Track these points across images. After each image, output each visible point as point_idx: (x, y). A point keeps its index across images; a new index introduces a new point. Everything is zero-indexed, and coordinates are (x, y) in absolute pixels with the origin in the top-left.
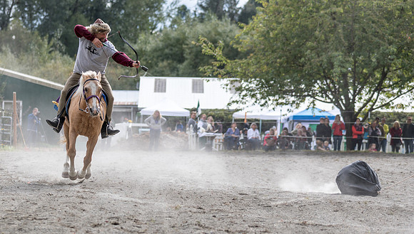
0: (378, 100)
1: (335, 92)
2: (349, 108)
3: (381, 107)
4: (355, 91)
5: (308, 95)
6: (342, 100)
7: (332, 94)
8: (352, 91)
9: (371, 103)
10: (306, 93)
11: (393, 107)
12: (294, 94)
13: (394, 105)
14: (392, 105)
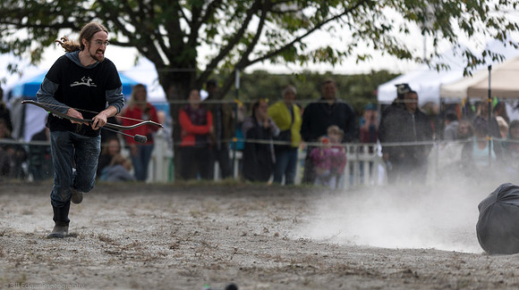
0: (263, 38)
1: (141, 13)
2: (179, 59)
3: (271, 56)
4: (196, 12)
5: (66, 25)
6: (159, 37)
7: (133, 22)
8: (188, 13)
9: (241, 47)
10: (60, 19)
11: (303, 59)
12: (25, 20)
13: (306, 52)
14: (299, 52)
